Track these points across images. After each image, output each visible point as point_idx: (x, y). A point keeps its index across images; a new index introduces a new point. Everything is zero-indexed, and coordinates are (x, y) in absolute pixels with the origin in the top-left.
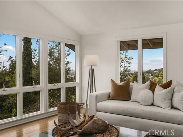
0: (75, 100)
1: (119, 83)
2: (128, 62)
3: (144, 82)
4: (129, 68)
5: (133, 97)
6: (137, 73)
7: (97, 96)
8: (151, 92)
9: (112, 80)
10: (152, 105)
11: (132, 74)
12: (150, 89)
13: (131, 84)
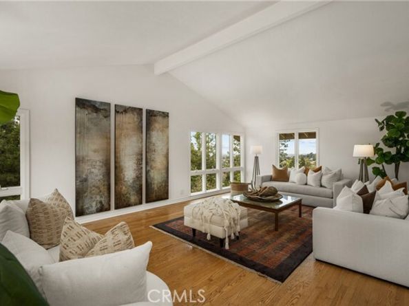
0: (240, 181)
1: (278, 167)
2: (283, 144)
3: (300, 167)
4: (285, 152)
5: (291, 179)
6: (294, 157)
7: (262, 178)
8: (305, 175)
9: (273, 166)
10: (306, 184)
11: (288, 158)
12: (305, 173)
13: (289, 169)
